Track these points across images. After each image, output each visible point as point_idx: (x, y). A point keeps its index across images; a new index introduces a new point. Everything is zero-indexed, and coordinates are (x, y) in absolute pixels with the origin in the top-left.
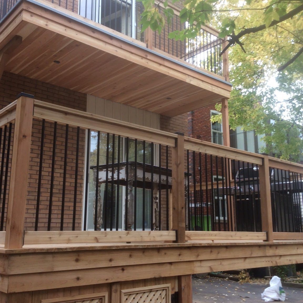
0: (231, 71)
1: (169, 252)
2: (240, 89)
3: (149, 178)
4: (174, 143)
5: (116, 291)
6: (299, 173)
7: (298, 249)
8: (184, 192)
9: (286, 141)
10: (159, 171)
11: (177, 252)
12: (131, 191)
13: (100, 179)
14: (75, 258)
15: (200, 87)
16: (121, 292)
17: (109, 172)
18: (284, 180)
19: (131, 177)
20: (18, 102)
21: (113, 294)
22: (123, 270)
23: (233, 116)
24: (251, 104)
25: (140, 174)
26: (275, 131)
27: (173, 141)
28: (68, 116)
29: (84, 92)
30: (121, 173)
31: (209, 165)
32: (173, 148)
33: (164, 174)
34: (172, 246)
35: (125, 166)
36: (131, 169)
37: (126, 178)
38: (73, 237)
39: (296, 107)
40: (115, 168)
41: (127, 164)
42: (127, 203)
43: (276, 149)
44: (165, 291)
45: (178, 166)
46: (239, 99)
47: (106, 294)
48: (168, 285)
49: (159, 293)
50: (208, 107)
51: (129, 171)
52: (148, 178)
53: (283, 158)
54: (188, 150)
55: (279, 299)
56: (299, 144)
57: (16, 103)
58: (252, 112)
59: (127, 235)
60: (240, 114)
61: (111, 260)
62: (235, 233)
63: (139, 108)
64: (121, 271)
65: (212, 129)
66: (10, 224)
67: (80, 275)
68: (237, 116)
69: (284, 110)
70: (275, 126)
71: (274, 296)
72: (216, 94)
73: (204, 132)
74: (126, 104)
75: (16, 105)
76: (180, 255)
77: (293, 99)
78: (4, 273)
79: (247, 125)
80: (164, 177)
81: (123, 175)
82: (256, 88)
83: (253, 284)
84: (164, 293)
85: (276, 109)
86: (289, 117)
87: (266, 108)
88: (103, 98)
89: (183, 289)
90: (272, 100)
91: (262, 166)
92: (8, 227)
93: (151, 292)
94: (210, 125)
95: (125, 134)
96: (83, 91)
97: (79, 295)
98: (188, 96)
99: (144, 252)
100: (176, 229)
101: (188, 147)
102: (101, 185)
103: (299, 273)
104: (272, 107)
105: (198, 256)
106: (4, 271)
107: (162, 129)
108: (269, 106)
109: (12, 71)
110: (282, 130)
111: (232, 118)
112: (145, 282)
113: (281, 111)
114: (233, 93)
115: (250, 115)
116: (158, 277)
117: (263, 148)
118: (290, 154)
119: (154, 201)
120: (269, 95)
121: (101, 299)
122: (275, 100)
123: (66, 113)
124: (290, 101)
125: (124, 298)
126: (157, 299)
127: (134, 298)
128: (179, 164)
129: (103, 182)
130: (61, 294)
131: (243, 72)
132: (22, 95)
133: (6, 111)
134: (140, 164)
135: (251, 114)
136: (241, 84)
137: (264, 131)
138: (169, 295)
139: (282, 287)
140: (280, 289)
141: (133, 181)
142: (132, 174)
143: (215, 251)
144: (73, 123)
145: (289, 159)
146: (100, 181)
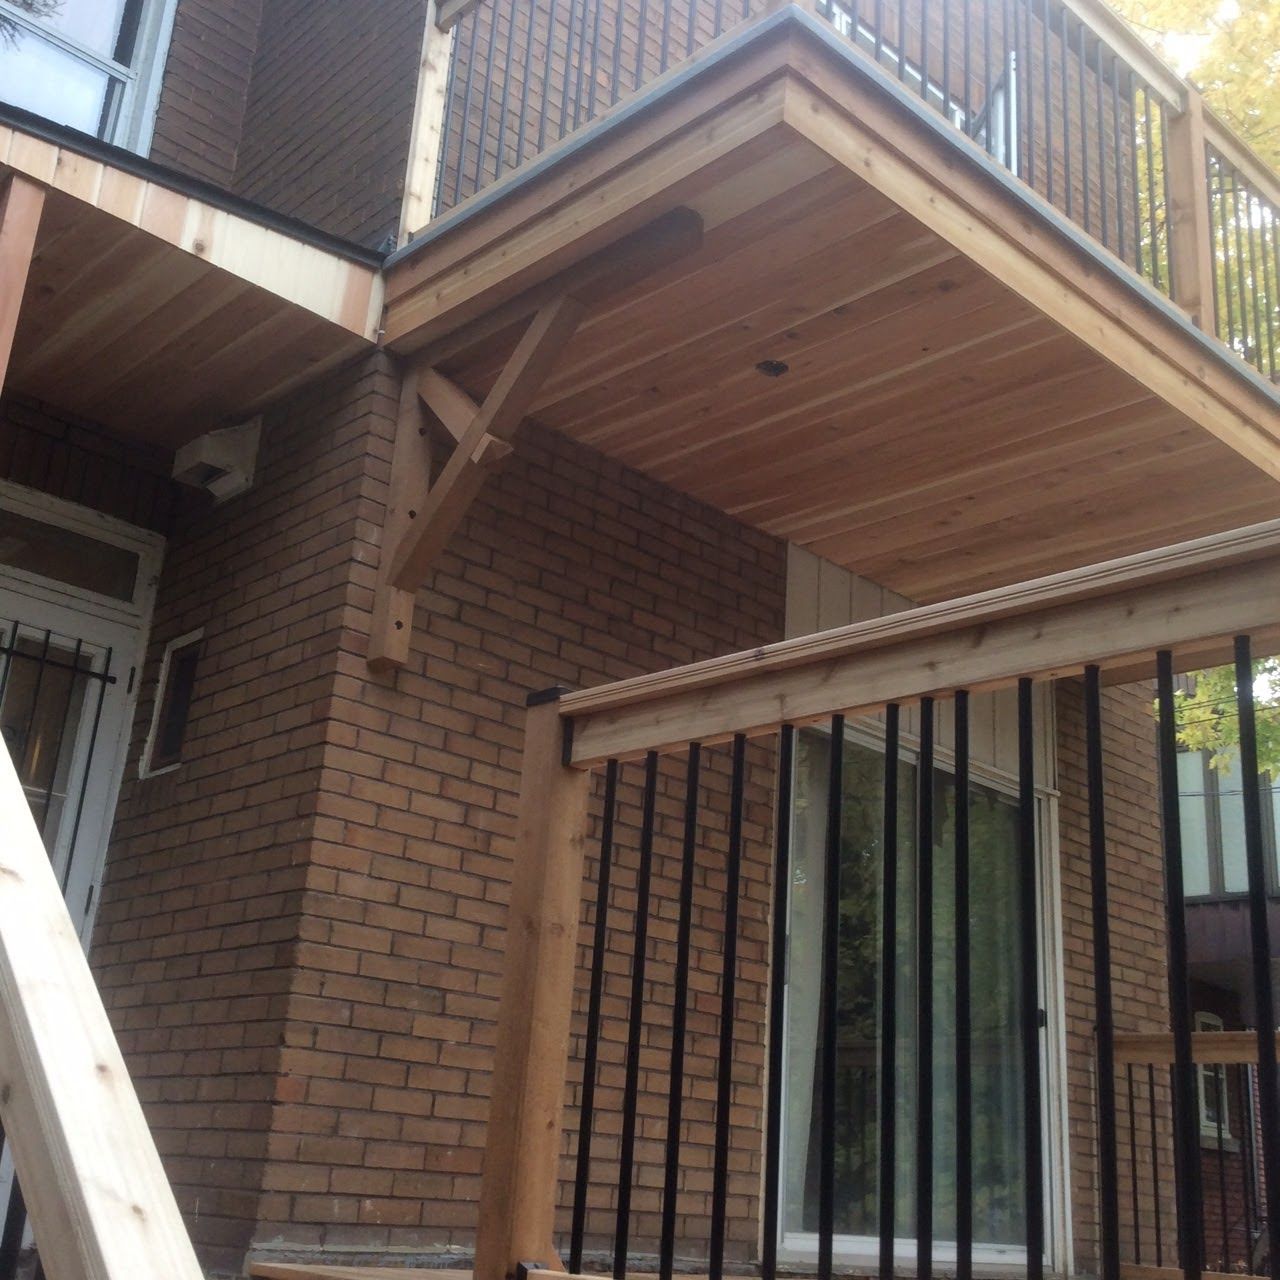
29: (780, 531)
88: (845, 568)
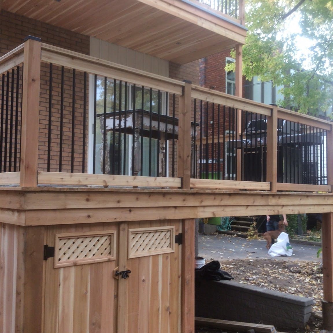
0: (249, 13)
1: (174, 197)
2: (259, 34)
3: (156, 126)
4: (182, 91)
5: (124, 229)
6: (308, 125)
7: (302, 200)
8: (190, 143)
9: (305, 94)
10: (165, 120)
11: (182, 198)
12: (138, 138)
13: (108, 127)
14: (85, 198)
15: (212, 31)
16: (128, 230)
17: (116, 119)
18: (292, 132)
19: (138, 125)
20: (25, 45)
21: (121, 232)
22: (130, 211)
23: (250, 64)
24: (270, 51)
25: (146, 122)
26: (294, 83)
27: (180, 89)
28: (74, 61)
30: (128, 121)
31: (222, 119)
32: (180, 96)
33: (170, 123)
34: (177, 192)
35: (132, 114)
36: (138, 117)
37: (133, 126)
38: (83, 179)
39: (318, 56)
40: (121, 116)
41: (134, 112)
42: (134, 151)
43: (294, 102)
44: (169, 232)
45: (184, 114)
46: (257, 45)
47: (115, 232)
48: (173, 227)
49: (164, 233)
50: (223, 54)
51: (136, 119)
52: (154, 127)
53: (301, 112)
54: (195, 99)
55: (286, 254)
56: (318, 96)
57: (23, 47)
58: (270, 60)
59: (134, 180)
60: (257, 62)
61: (119, 202)
62: (239, 182)
63: (146, 54)
64: (129, 212)
65: (226, 79)
66: (24, 164)
67: (90, 213)
68: (254, 65)
69: (305, 59)
70: (294, 77)
71: (282, 251)
72: (230, 39)
73: (218, 83)
74: (133, 48)
75: (23, 48)
76: (184, 200)
77: (315, 47)
78: (21, 208)
79: (264, 74)
80: (170, 126)
81: (130, 123)
82: (275, 33)
83: (262, 240)
84: (169, 234)
85: (296, 57)
86: (310, 66)
87: (286, 56)
88: (107, 41)
89: (187, 231)
90: (293, 48)
91: (271, 117)
92: (23, 168)
93: (156, 232)
94: (225, 75)
95: (132, 81)
96: (86, 33)
97: (90, 231)
98: (200, 41)
99: (150, 196)
100: (182, 176)
101: (195, 95)
102: (108, 133)
103: (309, 232)
104: (292, 55)
105: (202, 202)
106: (21, 206)
107: (171, 76)
108: (289, 54)
109: (9, 10)
110: (301, 81)
111: (248, 66)
112: (151, 223)
113: (301, 60)
114: (250, 38)
115: (267, 64)
116: (163, 219)
117: (280, 101)
118: (308, 107)
119: (161, 151)
120: (290, 41)
121: (110, 236)
122: (296, 47)
123: (73, 58)
124: (313, 48)
125: (131, 237)
126: (162, 239)
127: (140, 237)
128: (186, 113)
129: (110, 130)
130: (73, 230)
131: (262, 15)
132: (30, 38)
133: (13, 54)
134: (147, 112)
135: (269, 62)
136: (261, 28)
137: (282, 82)
138: (173, 236)
139: (289, 242)
140: (288, 245)
141: (140, 129)
142: (139, 122)
143: (219, 198)
144: (80, 67)
145: (307, 113)
146: (107, 128)
